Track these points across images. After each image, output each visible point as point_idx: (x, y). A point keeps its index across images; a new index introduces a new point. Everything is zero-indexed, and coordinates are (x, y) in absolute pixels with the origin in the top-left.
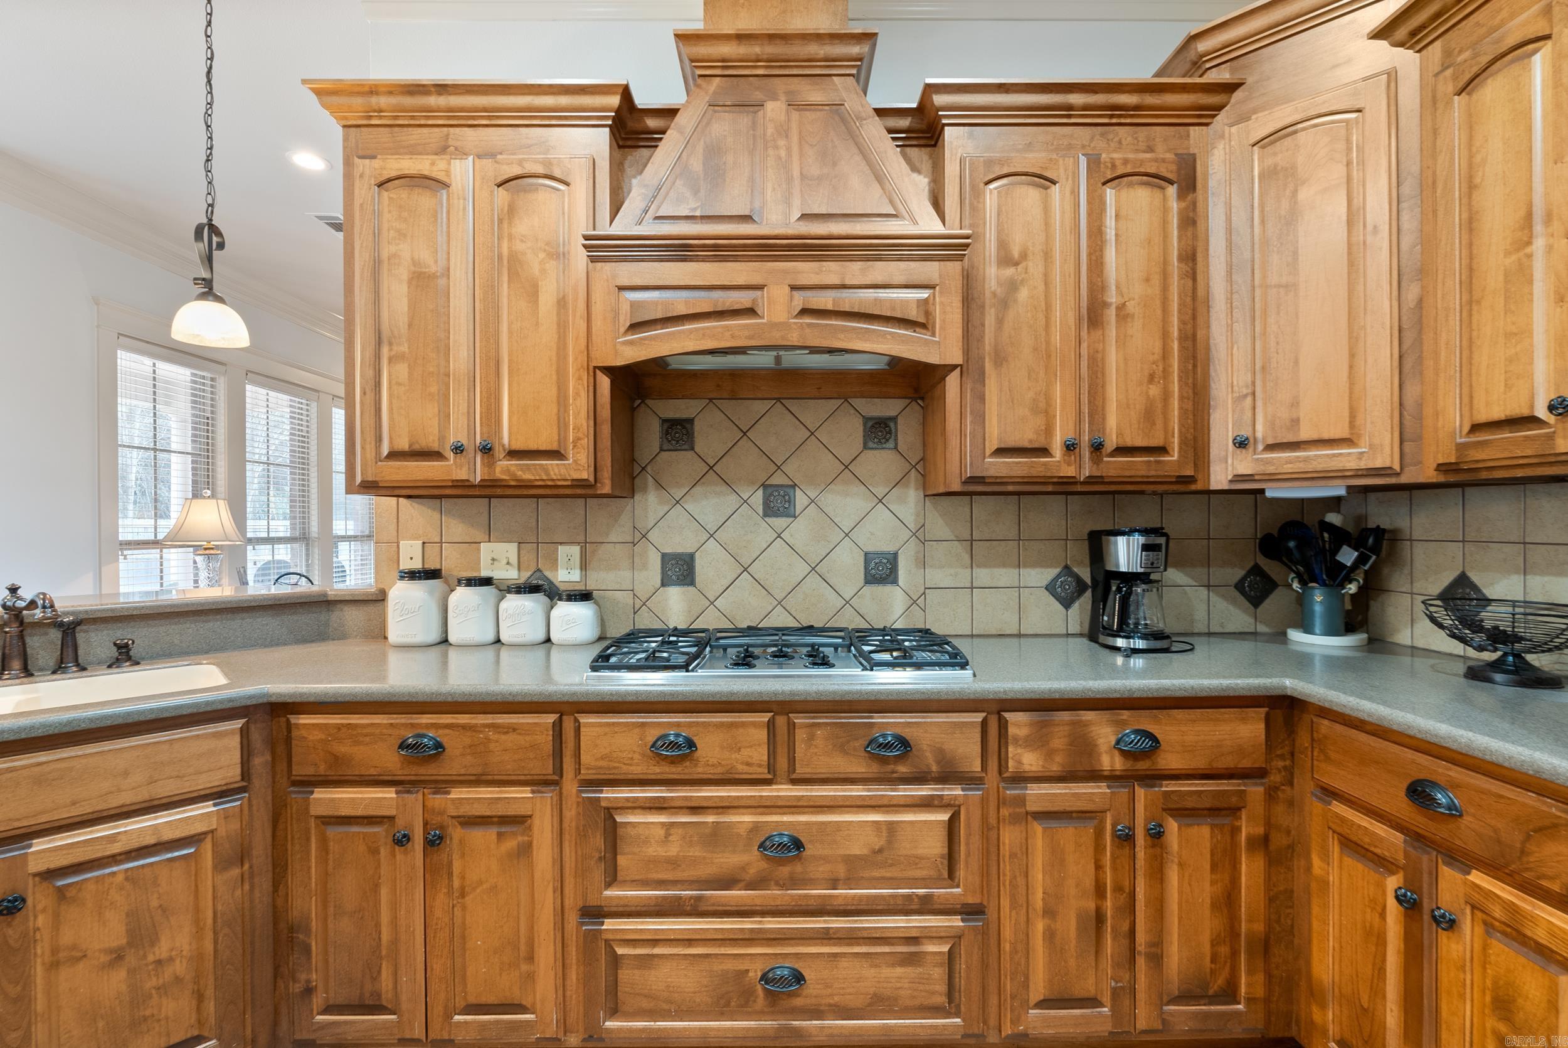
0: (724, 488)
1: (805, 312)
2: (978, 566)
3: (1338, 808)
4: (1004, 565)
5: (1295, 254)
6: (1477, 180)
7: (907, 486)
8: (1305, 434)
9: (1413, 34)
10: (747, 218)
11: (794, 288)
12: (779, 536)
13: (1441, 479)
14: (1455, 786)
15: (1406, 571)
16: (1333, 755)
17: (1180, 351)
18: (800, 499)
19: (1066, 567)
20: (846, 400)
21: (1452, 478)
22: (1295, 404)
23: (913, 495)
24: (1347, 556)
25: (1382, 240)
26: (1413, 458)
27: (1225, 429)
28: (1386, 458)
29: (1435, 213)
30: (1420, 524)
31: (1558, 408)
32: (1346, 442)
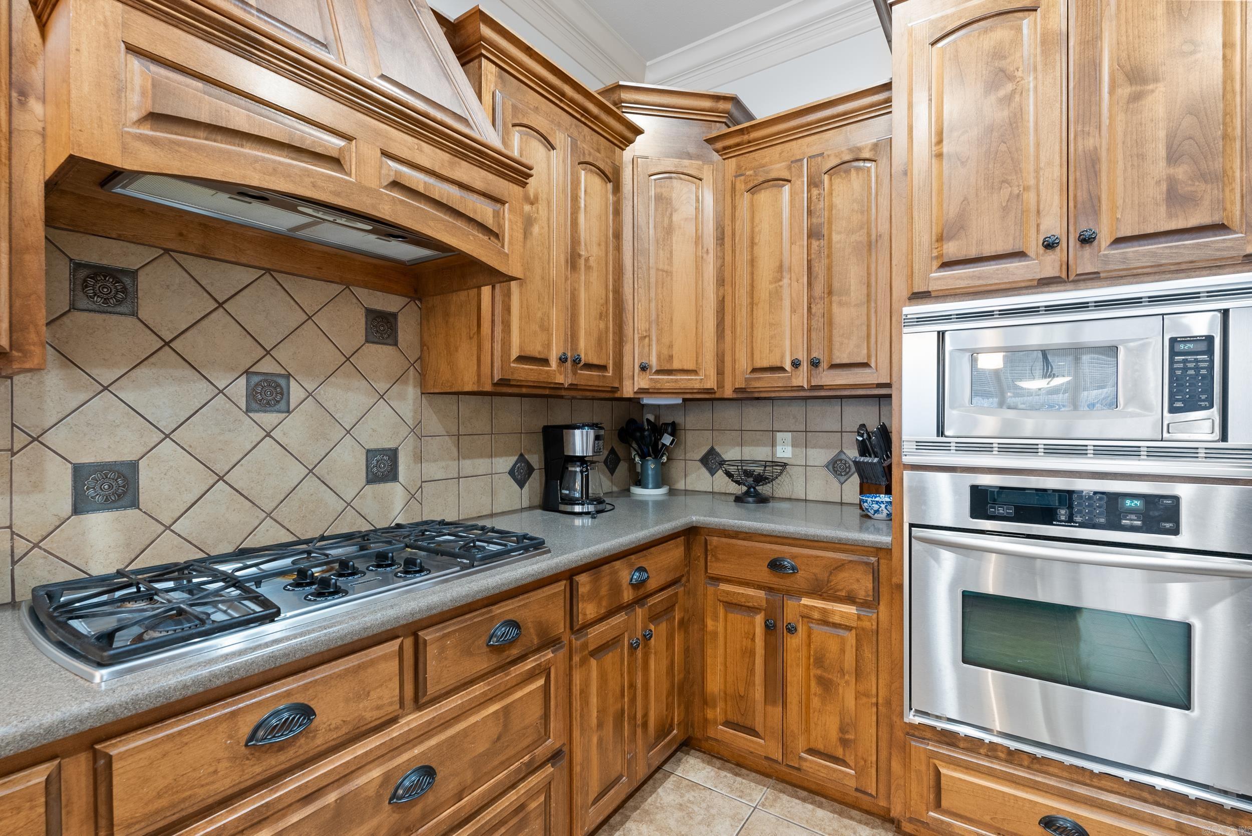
0: (189, 372)
1: (395, 184)
2: (464, 458)
3: (724, 587)
4: (481, 456)
5: (671, 253)
6: (756, 241)
7: (406, 383)
8: (676, 365)
9: (725, 148)
10: (319, 45)
11: (384, 153)
12: (268, 435)
13: (735, 396)
14: (793, 557)
15: (682, 447)
16: (720, 557)
17: (613, 300)
18: (296, 392)
19: (521, 455)
20: (348, 287)
21: (740, 396)
22: (671, 346)
23: (411, 391)
24: (667, 440)
25: (711, 259)
26: (721, 384)
27: (632, 357)
28: (711, 384)
29: (734, 251)
30: (690, 420)
31: (796, 364)
32: (694, 372)
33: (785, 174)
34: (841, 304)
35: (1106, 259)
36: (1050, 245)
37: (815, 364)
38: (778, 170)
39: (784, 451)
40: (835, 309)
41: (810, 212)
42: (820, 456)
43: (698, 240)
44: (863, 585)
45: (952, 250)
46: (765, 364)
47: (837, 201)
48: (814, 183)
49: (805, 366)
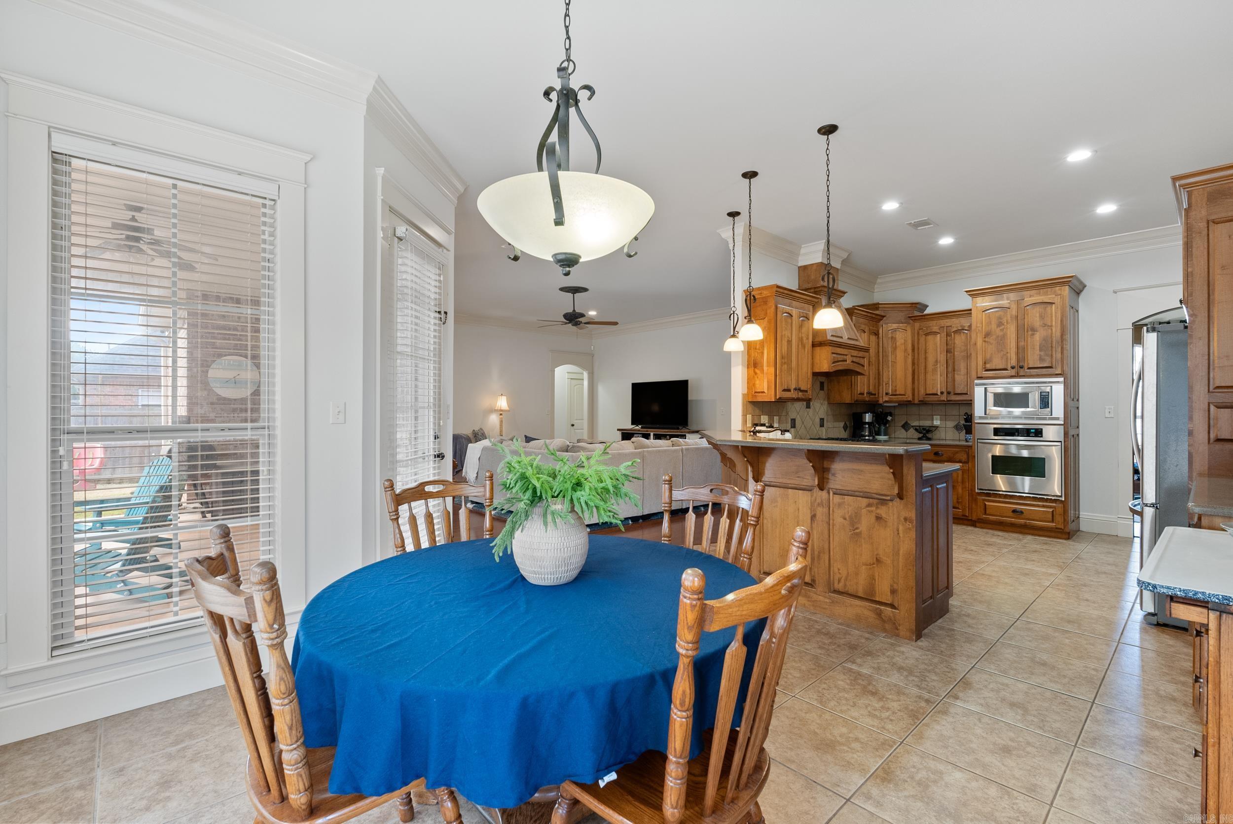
2: (835, 423)
4: (837, 420)
5: (896, 355)
6: (927, 351)
7: (825, 400)
8: (898, 393)
9: (913, 321)
10: (842, 337)
11: (851, 356)
14: (942, 451)
15: (895, 421)
19: (845, 422)
22: (896, 387)
24: (889, 418)
25: (910, 357)
26: (913, 399)
27: (883, 389)
28: (910, 399)
29: (918, 354)
30: (897, 412)
31: (942, 393)
32: (904, 395)
33: (938, 331)
34: (958, 374)
35: (1026, 372)
36: (1013, 368)
37: (949, 393)
38: (935, 329)
39: (937, 422)
40: (956, 376)
41: (947, 344)
42: (951, 424)
43: (906, 350)
44: (964, 457)
45: (988, 366)
46: (931, 392)
47: (957, 342)
48: (947, 335)
49: (945, 394)
